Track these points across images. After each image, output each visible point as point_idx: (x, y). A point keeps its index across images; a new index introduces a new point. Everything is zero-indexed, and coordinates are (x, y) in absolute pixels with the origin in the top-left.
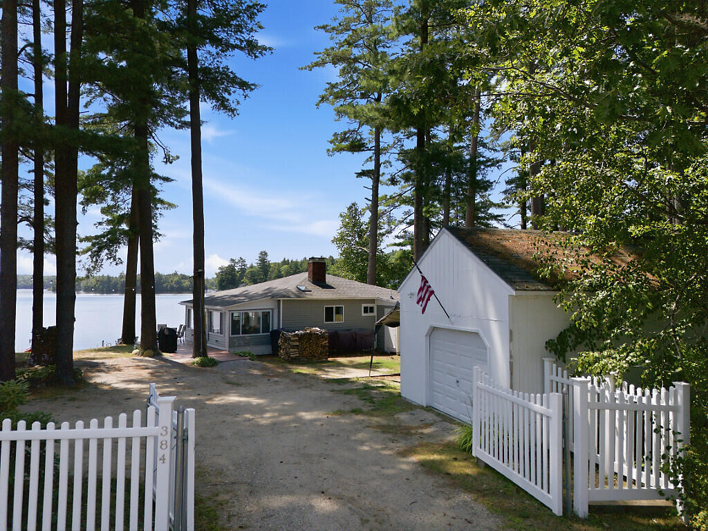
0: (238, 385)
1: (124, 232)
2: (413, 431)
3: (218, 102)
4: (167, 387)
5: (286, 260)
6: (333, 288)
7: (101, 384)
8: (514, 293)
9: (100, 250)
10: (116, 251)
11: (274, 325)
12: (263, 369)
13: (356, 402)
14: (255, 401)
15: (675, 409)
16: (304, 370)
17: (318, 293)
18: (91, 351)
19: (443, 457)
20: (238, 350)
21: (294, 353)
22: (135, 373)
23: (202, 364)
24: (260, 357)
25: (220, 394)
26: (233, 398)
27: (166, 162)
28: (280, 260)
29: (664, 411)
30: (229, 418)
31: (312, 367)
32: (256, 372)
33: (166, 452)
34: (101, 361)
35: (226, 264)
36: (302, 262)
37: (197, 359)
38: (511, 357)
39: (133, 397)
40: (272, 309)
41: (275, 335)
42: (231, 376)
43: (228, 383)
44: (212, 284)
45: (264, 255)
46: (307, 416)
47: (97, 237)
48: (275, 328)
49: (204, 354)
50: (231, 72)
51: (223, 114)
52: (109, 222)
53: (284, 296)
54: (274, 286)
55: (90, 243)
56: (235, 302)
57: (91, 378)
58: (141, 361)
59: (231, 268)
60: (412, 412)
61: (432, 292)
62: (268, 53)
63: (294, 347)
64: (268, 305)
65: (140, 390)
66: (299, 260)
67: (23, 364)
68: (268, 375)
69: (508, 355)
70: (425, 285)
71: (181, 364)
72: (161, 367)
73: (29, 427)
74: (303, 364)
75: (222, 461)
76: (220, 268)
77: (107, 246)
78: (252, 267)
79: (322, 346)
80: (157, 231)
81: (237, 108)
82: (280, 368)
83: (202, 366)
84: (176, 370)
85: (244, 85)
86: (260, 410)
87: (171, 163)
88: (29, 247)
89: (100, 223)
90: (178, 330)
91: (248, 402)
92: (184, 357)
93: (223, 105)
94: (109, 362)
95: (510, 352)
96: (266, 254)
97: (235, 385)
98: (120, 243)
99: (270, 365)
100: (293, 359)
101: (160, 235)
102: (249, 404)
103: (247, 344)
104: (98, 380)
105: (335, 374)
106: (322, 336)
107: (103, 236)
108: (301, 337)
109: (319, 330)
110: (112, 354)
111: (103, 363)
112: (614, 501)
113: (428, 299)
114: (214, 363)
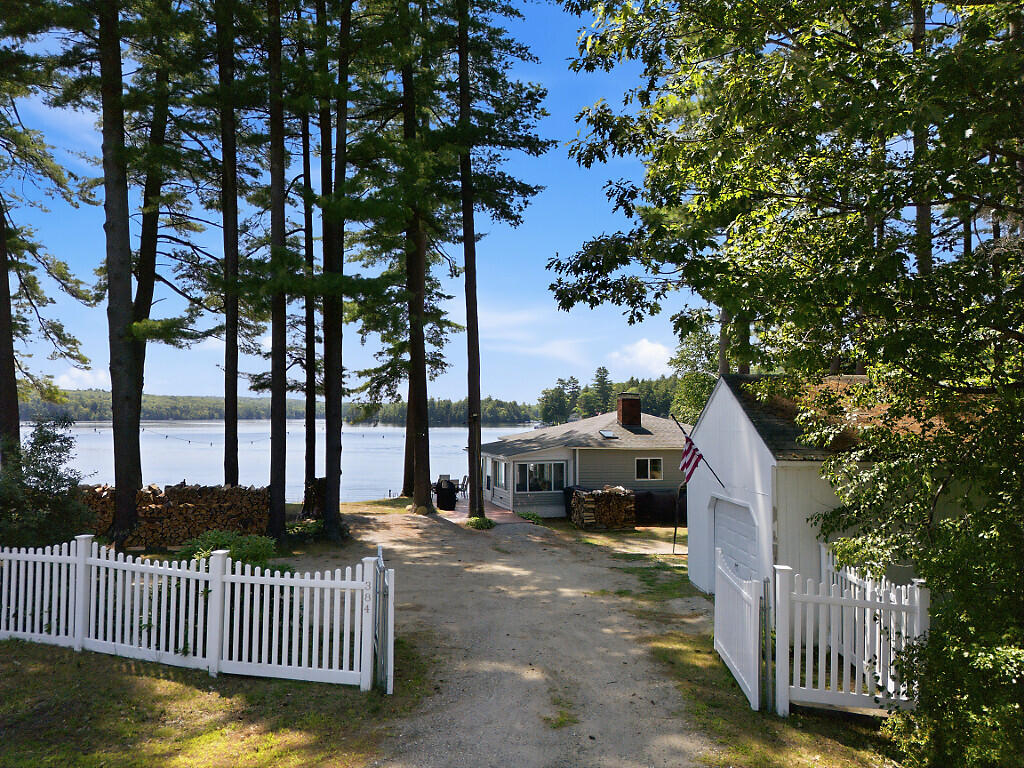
0: (507, 553)
1: (404, 364)
2: (674, 620)
3: (497, 209)
4: (430, 550)
5: (635, 379)
6: (650, 433)
7: (368, 542)
8: (775, 463)
9: (379, 386)
10: (396, 386)
11: (570, 480)
12: (546, 535)
13: (633, 582)
14: (518, 572)
15: (910, 610)
16: (599, 540)
17: (629, 441)
18: (368, 504)
19: (684, 647)
20: (521, 511)
21: (589, 517)
22: (403, 532)
23: (478, 526)
24: (548, 521)
25: (482, 561)
26: (498, 568)
27: (452, 276)
28: (625, 380)
29: (896, 612)
30: (481, 589)
31: (609, 537)
32: (537, 539)
33: (369, 603)
34: (372, 517)
35: (553, 385)
36: (658, 382)
37: (473, 519)
38: (775, 538)
39: (394, 559)
40: (567, 461)
41: (568, 493)
42: (505, 542)
43: (497, 550)
44: (536, 414)
45: (602, 373)
46: (567, 592)
47: (376, 371)
48: (571, 484)
49: (481, 514)
50: (509, 177)
51: (504, 223)
52: (390, 351)
53: (581, 445)
54: (575, 429)
55: (369, 378)
56: (523, 450)
57: (359, 535)
58: (414, 519)
59: (559, 392)
60: (690, 599)
61: (701, 456)
62: (552, 148)
63: (587, 510)
64: (561, 455)
65: (403, 552)
66: (654, 379)
67: (293, 517)
68: (550, 543)
69: (771, 537)
70: (690, 448)
71: (455, 524)
72: (432, 527)
73: (282, 576)
74: (599, 532)
75: (453, 628)
76: (544, 392)
77: (385, 381)
78: (587, 390)
79: (626, 511)
80: (443, 360)
81: (520, 214)
82: (568, 535)
83: (476, 528)
84: (446, 532)
85: (525, 190)
86: (519, 582)
87: (458, 276)
88: (303, 390)
89: (381, 354)
90: (460, 482)
91: (508, 572)
92: (460, 517)
93: (505, 213)
94: (380, 519)
95: (774, 532)
96: (606, 371)
97: (502, 552)
98: (400, 377)
99: (556, 532)
100: (587, 525)
101: (446, 365)
102: (508, 575)
103: (531, 504)
104: (365, 538)
105: (636, 548)
106: (626, 497)
107: (383, 369)
108: (598, 499)
109: (623, 489)
110: (387, 508)
111: (374, 519)
112: (831, 706)
113: (696, 465)
114: (490, 525)
